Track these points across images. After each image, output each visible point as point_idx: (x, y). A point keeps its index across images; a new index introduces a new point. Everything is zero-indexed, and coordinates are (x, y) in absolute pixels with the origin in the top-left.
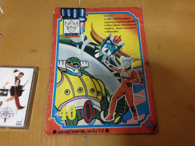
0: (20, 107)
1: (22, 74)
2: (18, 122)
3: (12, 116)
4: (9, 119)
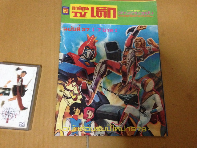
0: (23, 108)
1: (25, 73)
2: (21, 123)
4: (12, 119)
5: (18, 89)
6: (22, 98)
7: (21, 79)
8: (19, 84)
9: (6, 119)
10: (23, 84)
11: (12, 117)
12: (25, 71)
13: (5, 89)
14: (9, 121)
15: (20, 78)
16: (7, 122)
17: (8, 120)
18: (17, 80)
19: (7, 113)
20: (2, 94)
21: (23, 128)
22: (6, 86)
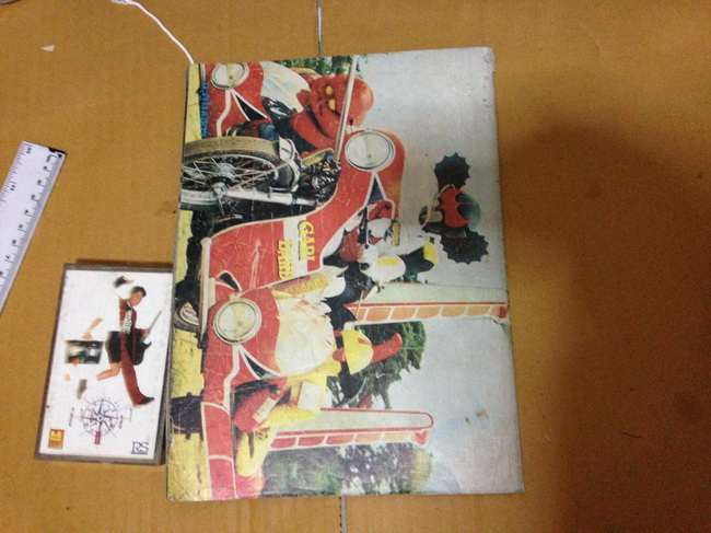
0: (139, 399)
1: (140, 291)
2: (137, 445)
3: (117, 427)
4: (110, 434)
5: (123, 342)
6: (136, 368)
7: (129, 313)
8: (126, 328)
9: (94, 433)
10: (138, 325)
11: (112, 426)
12: (140, 285)
13: (86, 344)
14: (103, 439)
15: (129, 309)
16: (97, 442)
17: (99, 434)
18: (118, 317)
19: (95, 416)
20: (77, 360)
21: (145, 460)
22: (88, 335)
